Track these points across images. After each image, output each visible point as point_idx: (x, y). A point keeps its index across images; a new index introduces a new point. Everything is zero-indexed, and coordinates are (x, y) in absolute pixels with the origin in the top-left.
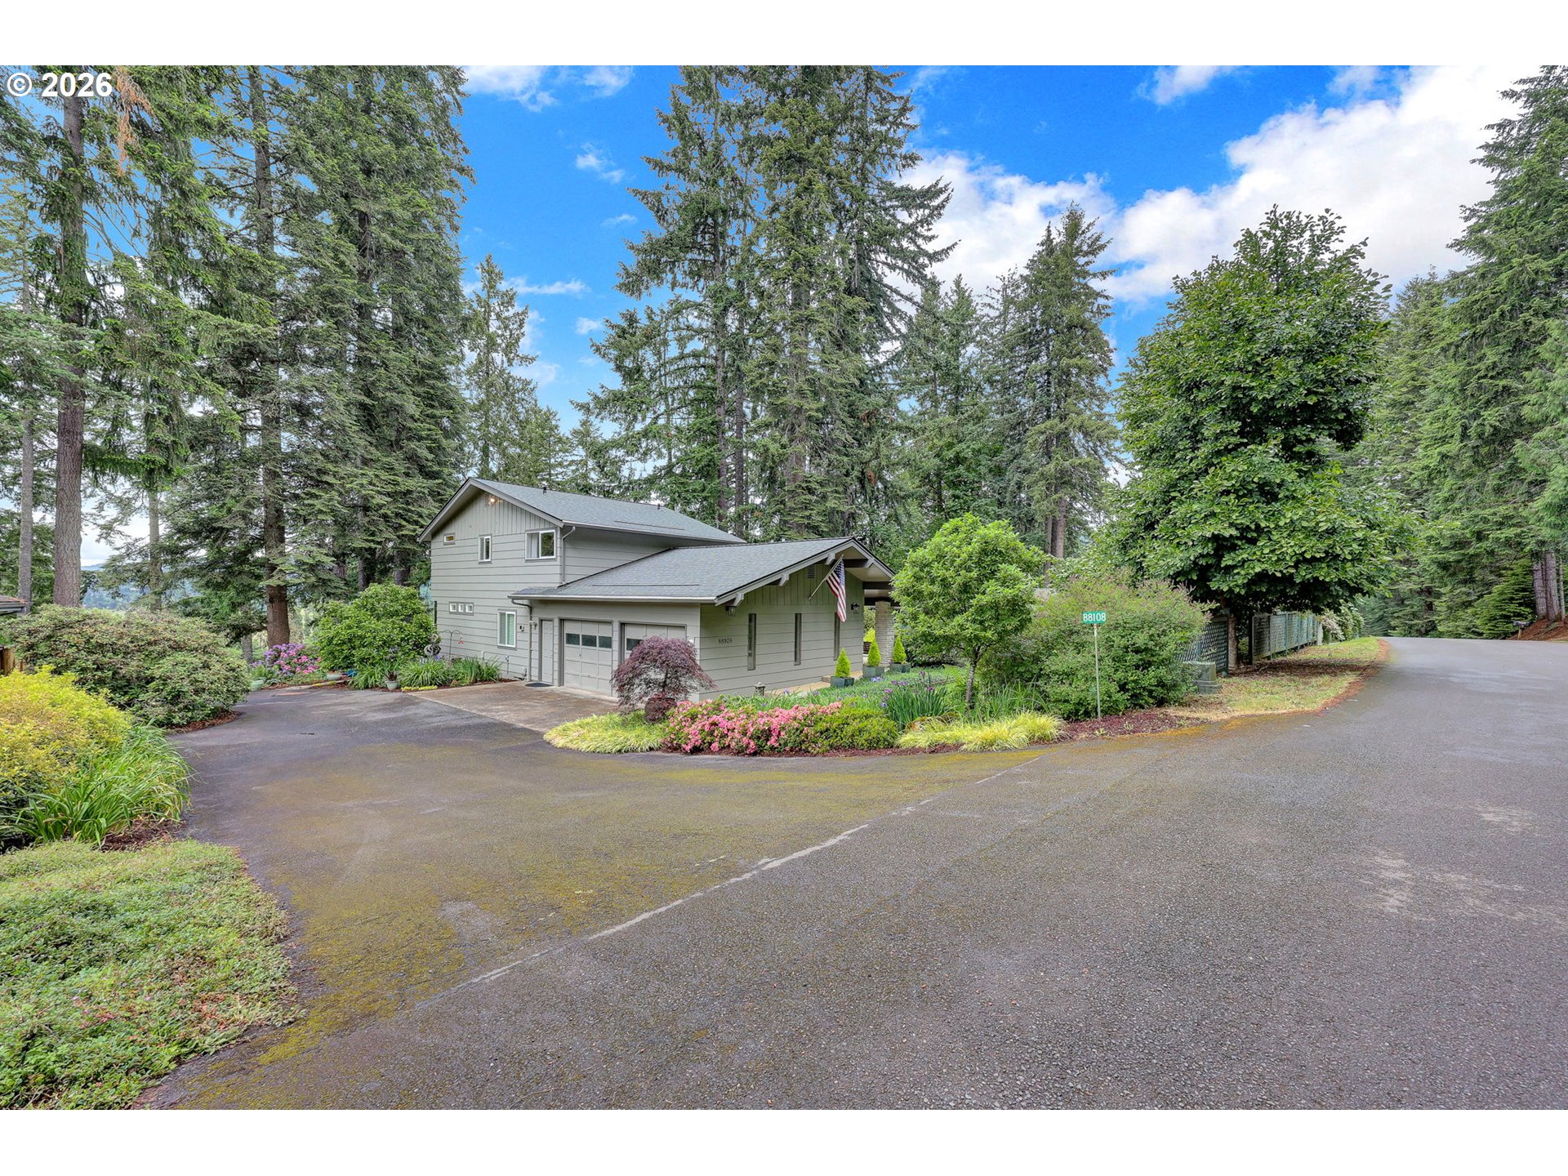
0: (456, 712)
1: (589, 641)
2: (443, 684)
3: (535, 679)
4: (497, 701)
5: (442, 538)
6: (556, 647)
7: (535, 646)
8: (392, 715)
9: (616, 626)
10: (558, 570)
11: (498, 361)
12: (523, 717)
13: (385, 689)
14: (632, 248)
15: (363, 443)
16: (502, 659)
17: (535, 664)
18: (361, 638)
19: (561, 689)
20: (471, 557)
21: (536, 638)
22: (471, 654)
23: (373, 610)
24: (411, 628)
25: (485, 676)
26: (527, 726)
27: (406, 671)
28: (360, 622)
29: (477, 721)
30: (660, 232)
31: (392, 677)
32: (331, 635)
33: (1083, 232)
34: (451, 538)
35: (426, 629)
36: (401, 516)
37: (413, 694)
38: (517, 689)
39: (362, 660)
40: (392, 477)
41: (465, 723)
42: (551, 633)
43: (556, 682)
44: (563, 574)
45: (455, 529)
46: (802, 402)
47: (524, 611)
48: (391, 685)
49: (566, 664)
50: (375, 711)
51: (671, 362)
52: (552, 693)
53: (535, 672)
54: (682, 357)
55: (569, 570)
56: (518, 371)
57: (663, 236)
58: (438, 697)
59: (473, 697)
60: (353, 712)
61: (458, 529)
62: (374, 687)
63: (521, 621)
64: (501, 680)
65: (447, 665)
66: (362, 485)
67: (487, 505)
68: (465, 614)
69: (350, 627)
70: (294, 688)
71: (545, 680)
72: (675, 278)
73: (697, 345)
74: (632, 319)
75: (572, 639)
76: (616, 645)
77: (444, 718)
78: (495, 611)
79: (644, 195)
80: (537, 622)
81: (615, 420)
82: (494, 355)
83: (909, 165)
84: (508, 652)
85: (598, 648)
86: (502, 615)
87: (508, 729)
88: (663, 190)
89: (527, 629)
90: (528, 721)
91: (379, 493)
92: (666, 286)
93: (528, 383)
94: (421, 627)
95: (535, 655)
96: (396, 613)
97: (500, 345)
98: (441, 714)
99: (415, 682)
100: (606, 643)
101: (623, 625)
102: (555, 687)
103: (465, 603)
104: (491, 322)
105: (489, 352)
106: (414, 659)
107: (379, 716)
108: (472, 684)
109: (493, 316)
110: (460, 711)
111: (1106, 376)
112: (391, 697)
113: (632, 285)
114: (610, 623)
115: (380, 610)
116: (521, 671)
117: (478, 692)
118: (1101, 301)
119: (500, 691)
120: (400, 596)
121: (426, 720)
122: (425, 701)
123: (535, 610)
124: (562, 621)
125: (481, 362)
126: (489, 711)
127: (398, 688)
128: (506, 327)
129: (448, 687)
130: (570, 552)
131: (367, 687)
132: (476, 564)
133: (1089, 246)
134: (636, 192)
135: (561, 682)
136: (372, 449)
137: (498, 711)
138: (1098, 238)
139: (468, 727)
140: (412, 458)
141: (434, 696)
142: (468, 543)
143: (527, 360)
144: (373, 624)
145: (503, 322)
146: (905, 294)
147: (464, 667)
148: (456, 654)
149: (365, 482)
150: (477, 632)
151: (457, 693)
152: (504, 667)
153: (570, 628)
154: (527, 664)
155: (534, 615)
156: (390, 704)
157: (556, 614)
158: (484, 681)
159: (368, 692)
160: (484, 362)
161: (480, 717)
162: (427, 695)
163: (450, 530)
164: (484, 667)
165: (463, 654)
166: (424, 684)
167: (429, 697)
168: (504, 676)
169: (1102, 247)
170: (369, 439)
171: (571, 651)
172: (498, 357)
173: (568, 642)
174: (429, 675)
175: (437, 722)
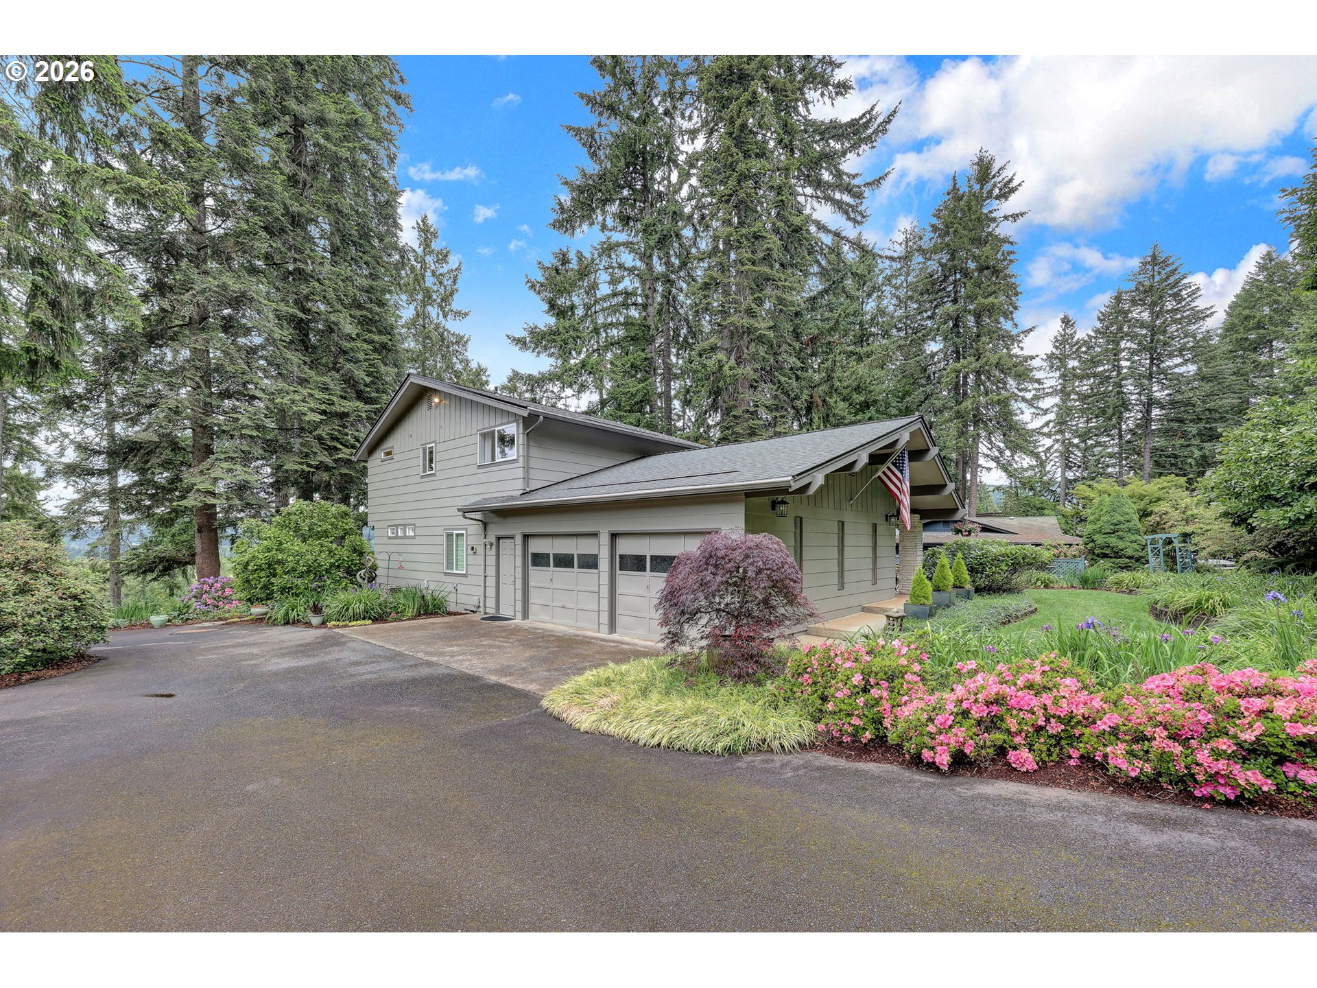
0: (395, 656)
1: (564, 561)
2: (380, 618)
3: (491, 611)
4: (450, 640)
5: (380, 454)
6: (519, 570)
7: (491, 571)
8: (303, 662)
9: (605, 539)
10: (520, 473)
11: (434, 315)
12: (492, 663)
13: (308, 624)
14: (566, 183)
15: (295, 360)
16: (450, 588)
17: (491, 592)
18: (281, 563)
19: (527, 624)
20: (410, 472)
21: (491, 560)
22: (413, 583)
23: (297, 529)
24: (343, 553)
25: (430, 608)
26: (504, 680)
27: (332, 603)
28: (281, 544)
29: (425, 671)
30: (593, 168)
31: (317, 610)
32: (245, 559)
33: (994, 177)
34: (389, 453)
35: (361, 554)
36: (337, 439)
37: (341, 631)
38: (472, 624)
39: (283, 590)
40: (327, 397)
41: (407, 674)
42: (512, 555)
43: (519, 615)
44: (526, 479)
45: (394, 442)
46: (752, 321)
47: (474, 528)
48: (316, 620)
49: (532, 592)
50: (283, 655)
51: (604, 299)
52: (516, 630)
53: (491, 603)
54: (615, 295)
55: (533, 474)
56: (453, 326)
57: (596, 172)
58: (372, 635)
59: (417, 634)
60: (252, 656)
61: (396, 442)
62: (296, 622)
63: (473, 541)
64: (450, 614)
65: (384, 596)
66: (293, 402)
67: (430, 407)
68: (405, 537)
69: (269, 550)
70: (206, 624)
71: (504, 612)
72: (604, 220)
73: (627, 284)
74: (564, 260)
75: (540, 560)
76: (604, 564)
77: (377, 667)
78: (441, 531)
79: (578, 132)
80: (494, 540)
81: (551, 355)
82: (429, 308)
83: (842, 94)
84: (457, 580)
85: (576, 569)
86: (449, 535)
87: (474, 684)
88: (596, 127)
89: (480, 550)
90: (502, 672)
91: (312, 410)
92: (597, 227)
93: (462, 338)
94: (355, 551)
95: (491, 582)
96: (325, 534)
97: (435, 300)
98: (372, 660)
99: (346, 615)
100: (590, 562)
101: (614, 536)
102: (518, 621)
103: (405, 525)
104: (426, 278)
105: (425, 306)
106: (345, 589)
107: (286, 663)
108: (415, 618)
109: (429, 273)
110: (400, 654)
111: (1012, 319)
112: (309, 635)
113: (566, 222)
114: (595, 535)
115: (305, 528)
116: (472, 602)
117: (423, 627)
118: (1006, 247)
119: (451, 627)
120: (329, 515)
121: (352, 670)
122: (353, 640)
123: (490, 527)
124: (526, 537)
125: (418, 315)
126: (441, 654)
127: (324, 623)
128: (441, 283)
129: (386, 621)
130: (535, 452)
131: (287, 623)
132: (418, 479)
133: (1001, 190)
134: (570, 128)
135: (525, 615)
136: (306, 368)
137: (453, 655)
138: (1011, 180)
139: (413, 682)
140: (349, 381)
141: (366, 633)
142: (408, 455)
143: (460, 315)
144: (297, 545)
145: (437, 278)
146: (833, 229)
147: (405, 596)
148: (395, 584)
149: (297, 397)
150: (420, 558)
151: (396, 629)
152: (452, 598)
153: (537, 546)
154: (482, 594)
155: (489, 532)
156: (309, 644)
157: (518, 528)
158: (428, 614)
159: (288, 629)
160: (421, 315)
161: (429, 664)
162: (358, 632)
163: (387, 445)
164: (429, 597)
165: (402, 584)
166: (355, 617)
167: (361, 635)
168: (452, 609)
169: (1013, 190)
170: (303, 358)
171: (538, 575)
172: (433, 311)
173: (535, 564)
174: (362, 606)
175: (367, 673)
